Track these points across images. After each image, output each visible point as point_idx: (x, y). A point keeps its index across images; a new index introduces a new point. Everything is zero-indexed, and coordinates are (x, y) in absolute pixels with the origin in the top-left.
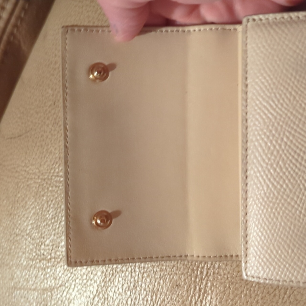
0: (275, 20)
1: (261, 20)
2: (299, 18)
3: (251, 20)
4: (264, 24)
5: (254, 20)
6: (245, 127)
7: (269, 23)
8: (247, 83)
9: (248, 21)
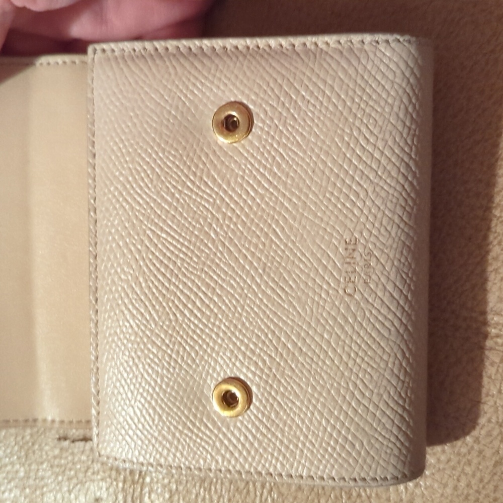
0: (132, 53)
1: (113, 51)
2: (167, 49)
3: (99, 52)
4: (116, 58)
5: (104, 51)
6: (93, 222)
7: (123, 57)
8: (94, 151)
9: (95, 51)
